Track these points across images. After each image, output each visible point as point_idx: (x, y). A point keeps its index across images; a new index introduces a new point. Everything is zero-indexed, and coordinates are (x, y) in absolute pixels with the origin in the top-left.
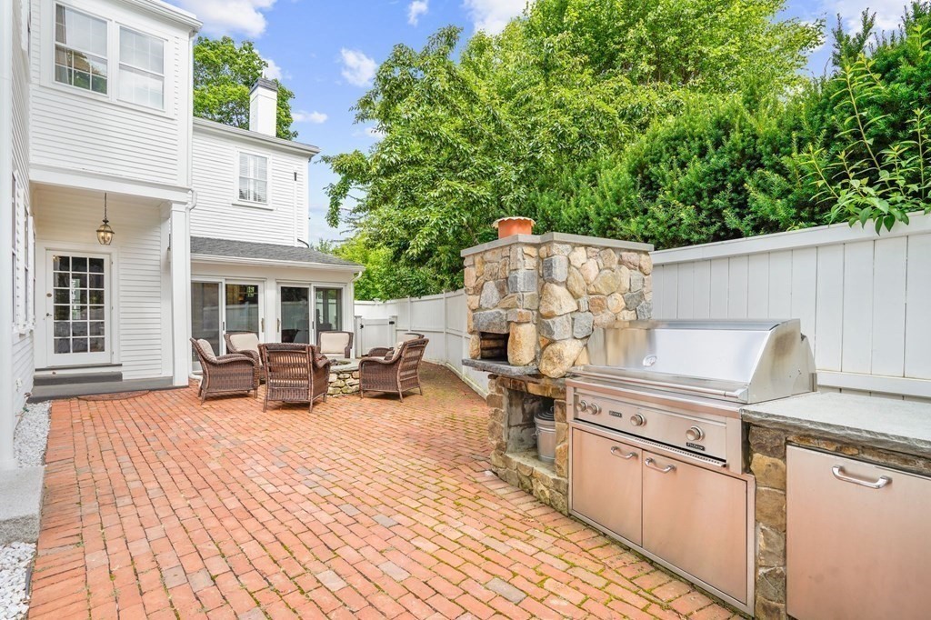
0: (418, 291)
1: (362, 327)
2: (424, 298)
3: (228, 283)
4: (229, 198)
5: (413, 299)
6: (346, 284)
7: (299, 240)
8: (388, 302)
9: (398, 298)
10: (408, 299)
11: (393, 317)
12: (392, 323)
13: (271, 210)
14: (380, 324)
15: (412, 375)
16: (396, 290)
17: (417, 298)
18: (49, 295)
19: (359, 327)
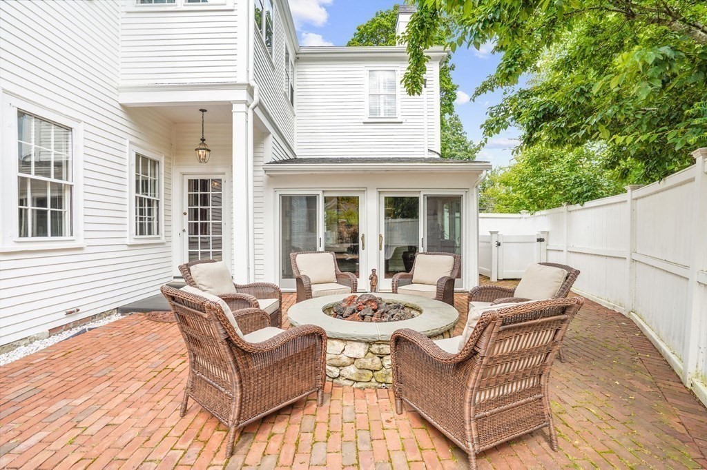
0: (580, 195)
1: (499, 244)
2: (587, 204)
3: (327, 195)
4: (361, 117)
5: (572, 207)
6: (467, 191)
7: (430, 150)
8: (537, 213)
9: (549, 208)
10: (564, 208)
11: (543, 232)
12: (540, 240)
13: (401, 123)
14: (524, 241)
15: (522, 393)
16: (548, 196)
17: (578, 206)
18: (185, 214)
19: (495, 244)
